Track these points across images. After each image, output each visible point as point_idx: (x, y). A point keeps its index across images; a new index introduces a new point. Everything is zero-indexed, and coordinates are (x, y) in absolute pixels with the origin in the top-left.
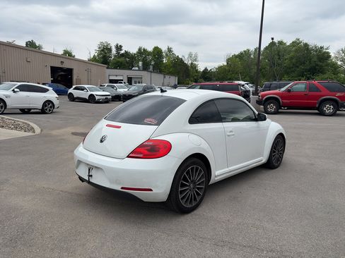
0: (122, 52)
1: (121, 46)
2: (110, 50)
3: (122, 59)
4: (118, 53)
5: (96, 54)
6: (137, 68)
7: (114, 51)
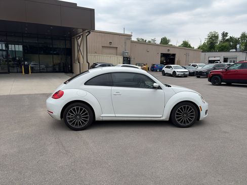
0: (228, 38)
1: (227, 33)
2: (217, 37)
3: (226, 44)
4: (223, 39)
5: (206, 42)
6: (234, 50)
7: (220, 38)
